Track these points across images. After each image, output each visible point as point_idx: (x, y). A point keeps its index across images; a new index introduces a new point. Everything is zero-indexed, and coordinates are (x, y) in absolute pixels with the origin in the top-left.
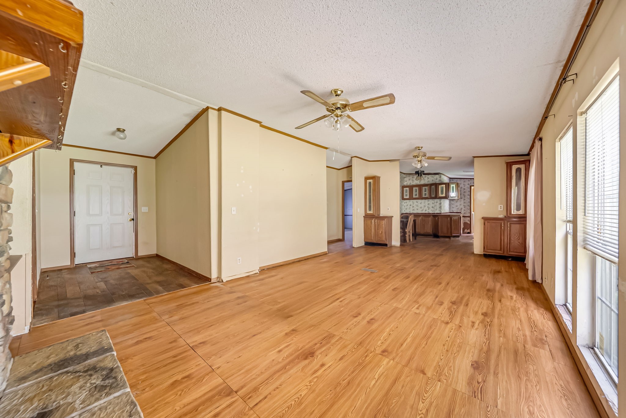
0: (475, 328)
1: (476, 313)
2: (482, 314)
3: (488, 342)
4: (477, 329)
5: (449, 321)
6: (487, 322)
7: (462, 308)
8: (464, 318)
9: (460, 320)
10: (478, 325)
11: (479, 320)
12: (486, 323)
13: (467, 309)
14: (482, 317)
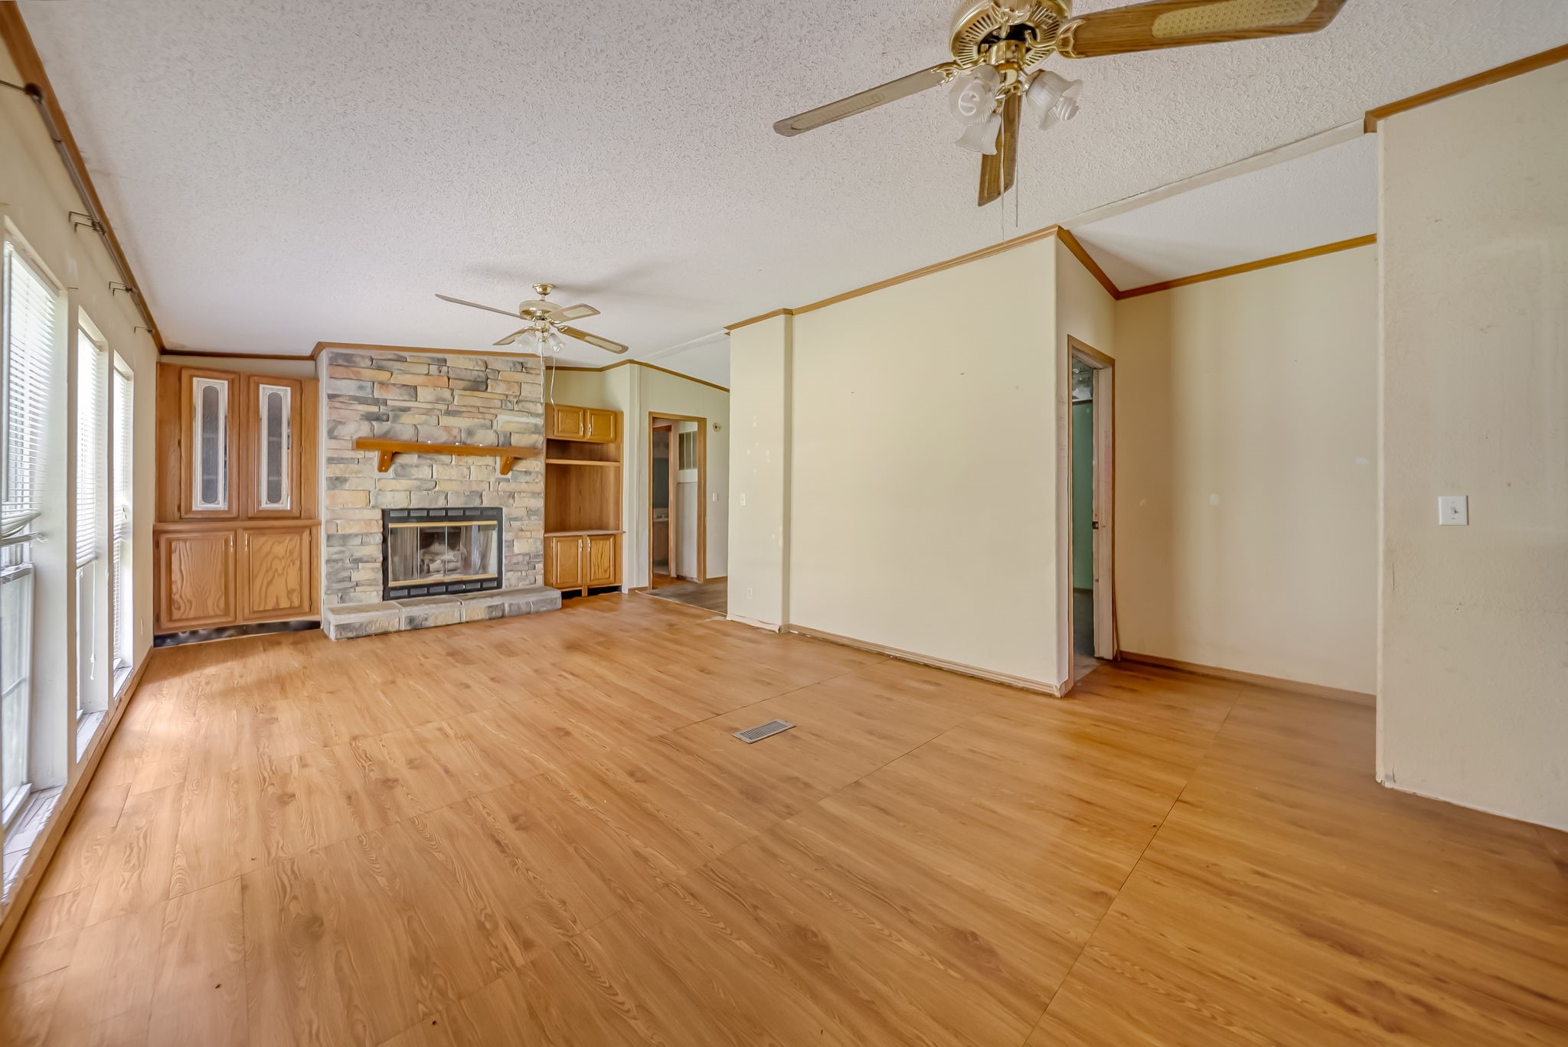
0: (295, 758)
1: (310, 791)
2: (294, 795)
3: (261, 750)
4: (291, 757)
5: (353, 743)
6: (273, 784)
7: (357, 783)
8: (330, 765)
9: (334, 755)
10: (291, 767)
11: (295, 778)
12: (274, 781)
13: (341, 787)
14: (290, 789)
